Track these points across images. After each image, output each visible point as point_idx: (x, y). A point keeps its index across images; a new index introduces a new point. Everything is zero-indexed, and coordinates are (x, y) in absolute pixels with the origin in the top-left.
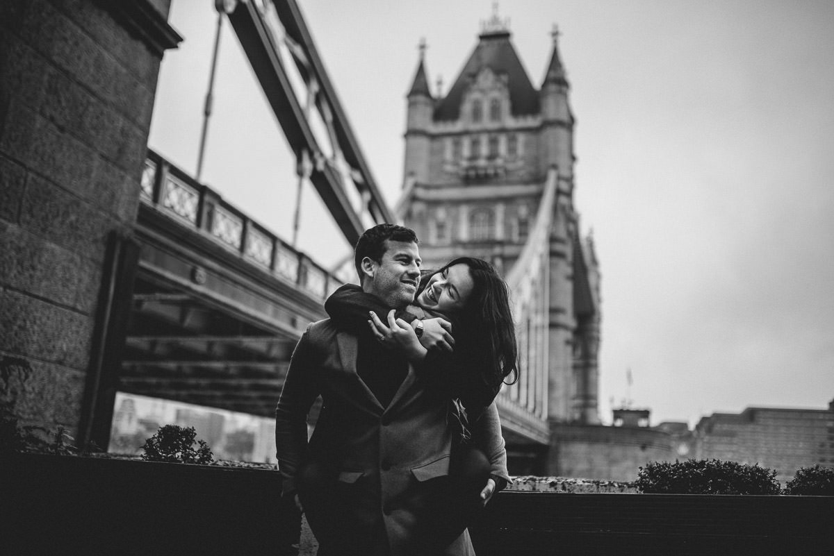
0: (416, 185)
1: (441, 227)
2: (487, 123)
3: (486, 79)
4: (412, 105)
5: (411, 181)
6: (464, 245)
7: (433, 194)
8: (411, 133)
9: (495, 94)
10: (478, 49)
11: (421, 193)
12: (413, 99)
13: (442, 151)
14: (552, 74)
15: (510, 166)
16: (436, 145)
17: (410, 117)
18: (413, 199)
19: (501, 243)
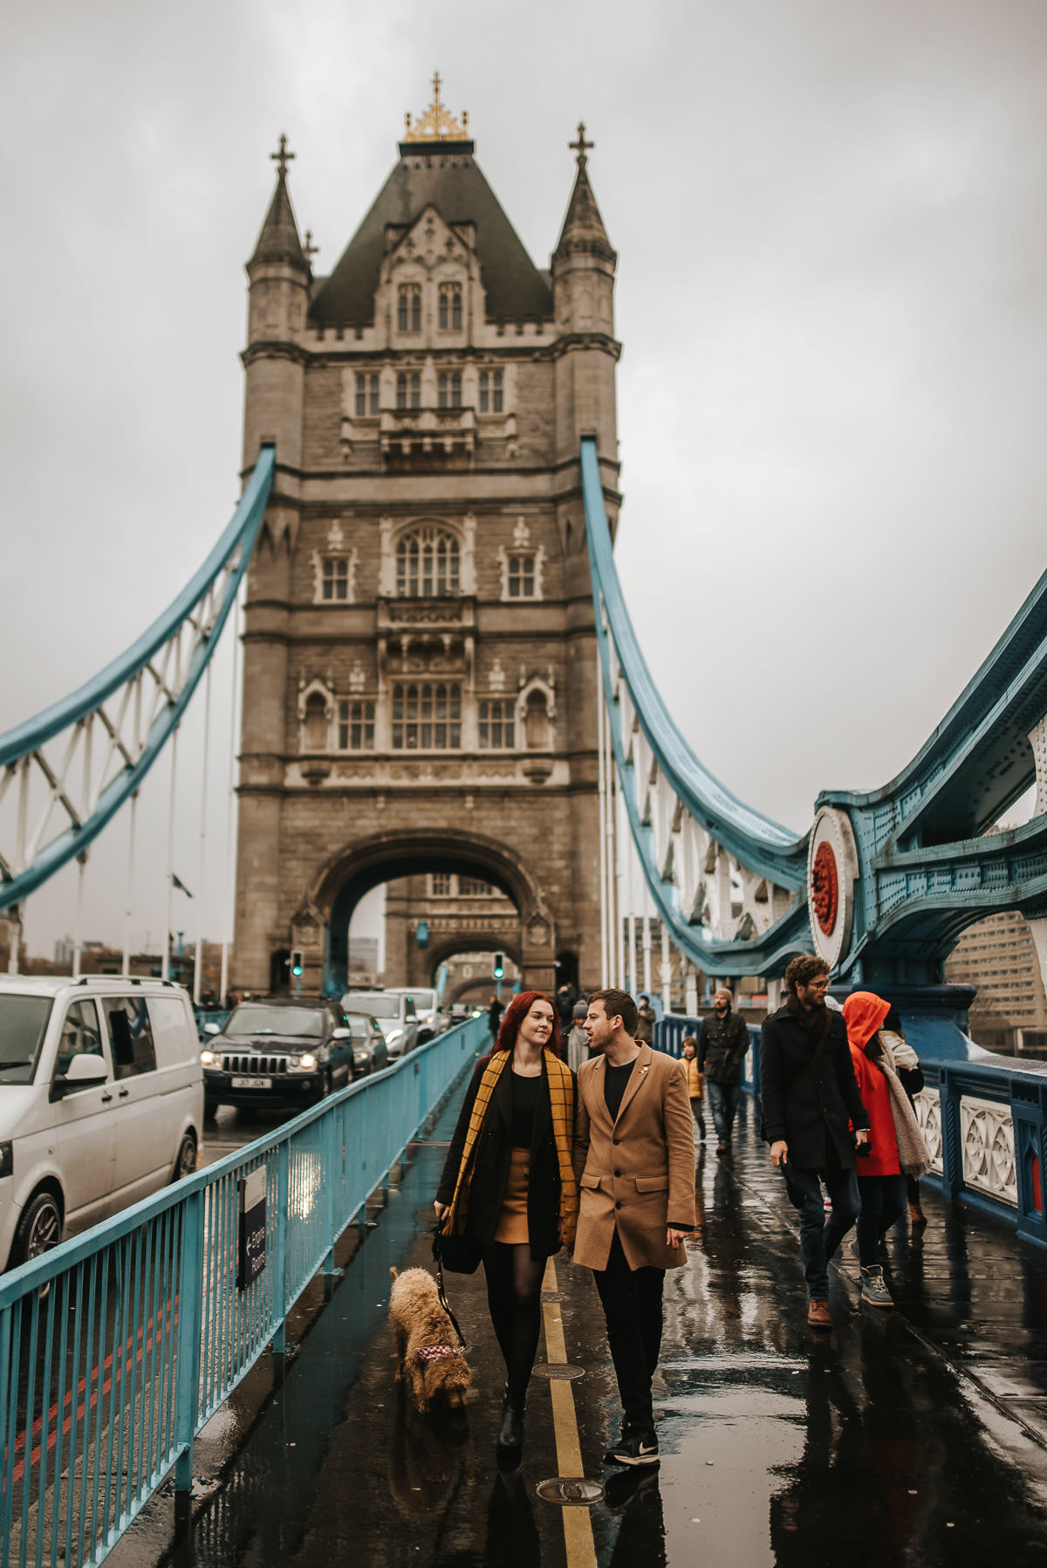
0: (277, 468)
1: (335, 564)
2: (432, 335)
3: (431, 238)
4: (259, 286)
5: (266, 459)
6: (390, 605)
7: (315, 491)
8: (258, 351)
9: (450, 271)
10: (400, 172)
11: (287, 485)
12: (260, 273)
13: (335, 392)
14: (577, 232)
15: (487, 433)
16: (319, 379)
17: (256, 312)
18: (273, 499)
19: (474, 603)
